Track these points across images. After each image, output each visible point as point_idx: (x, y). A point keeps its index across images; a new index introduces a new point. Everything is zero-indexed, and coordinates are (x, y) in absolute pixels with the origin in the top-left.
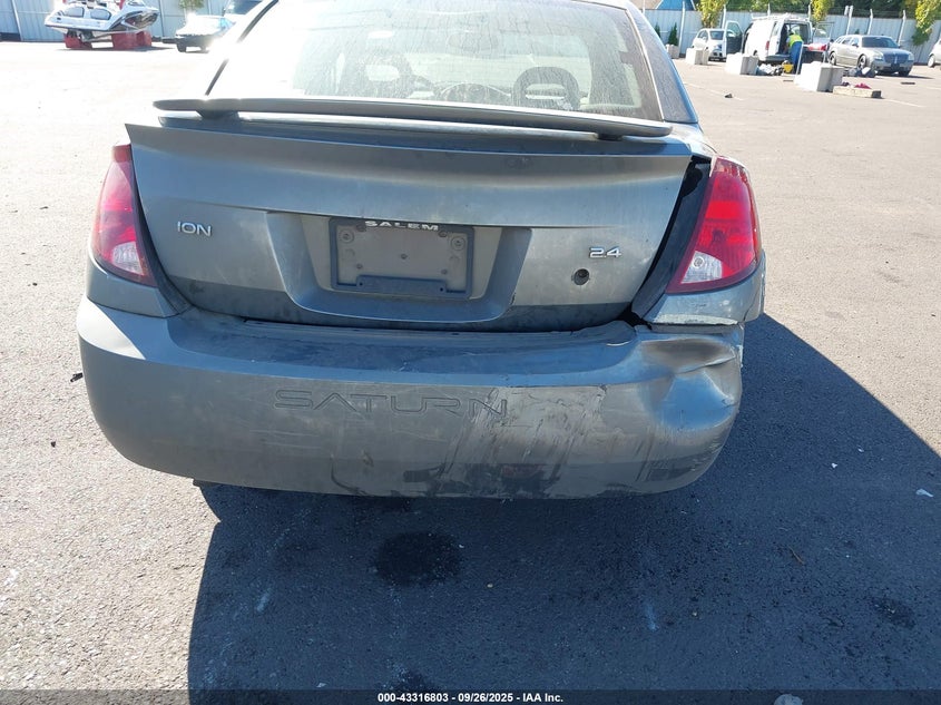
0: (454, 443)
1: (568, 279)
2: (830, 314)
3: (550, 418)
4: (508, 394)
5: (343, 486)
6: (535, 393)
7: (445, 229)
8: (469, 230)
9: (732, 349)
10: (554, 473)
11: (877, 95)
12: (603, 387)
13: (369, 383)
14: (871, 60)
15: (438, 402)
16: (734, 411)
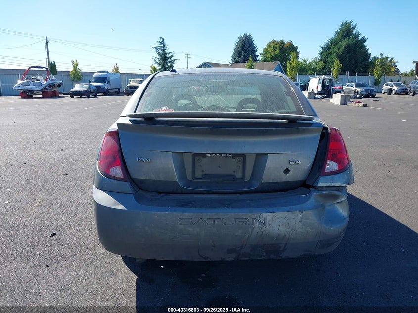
0: (247, 236)
1: (282, 172)
2: (373, 194)
3: (283, 224)
4: (267, 216)
5: (202, 257)
6: (277, 214)
7: (235, 155)
8: (243, 156)
9: (344, 196)
10: (285, 247)
11: (365, 105)
12: (302, 212)
13: (214, 213)
14: (360, 92)
15: (240, 220)
16: (348, 220)
